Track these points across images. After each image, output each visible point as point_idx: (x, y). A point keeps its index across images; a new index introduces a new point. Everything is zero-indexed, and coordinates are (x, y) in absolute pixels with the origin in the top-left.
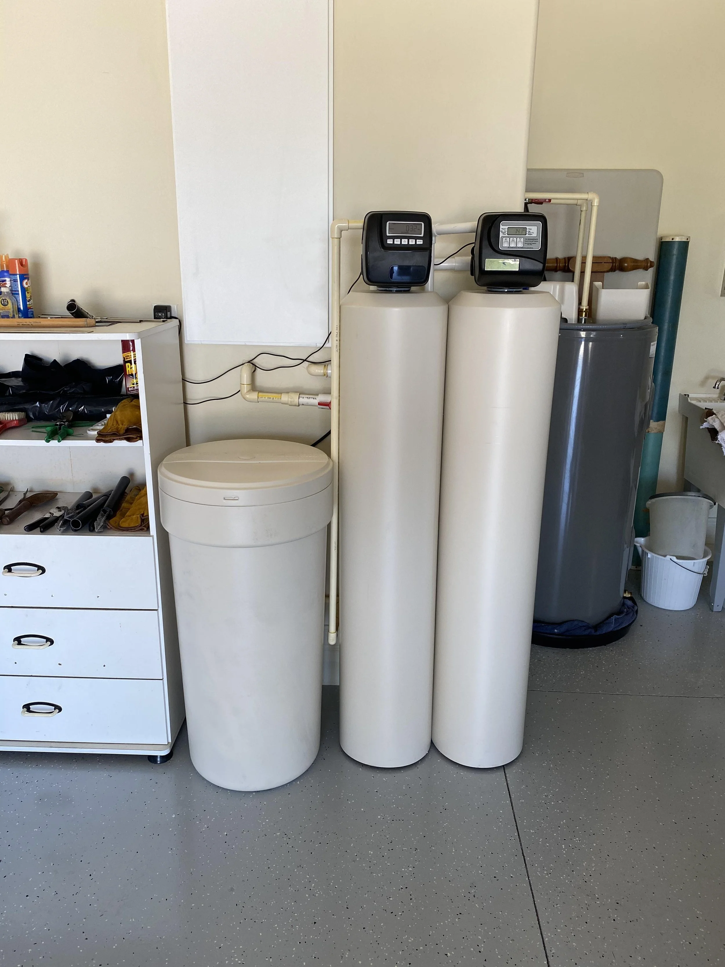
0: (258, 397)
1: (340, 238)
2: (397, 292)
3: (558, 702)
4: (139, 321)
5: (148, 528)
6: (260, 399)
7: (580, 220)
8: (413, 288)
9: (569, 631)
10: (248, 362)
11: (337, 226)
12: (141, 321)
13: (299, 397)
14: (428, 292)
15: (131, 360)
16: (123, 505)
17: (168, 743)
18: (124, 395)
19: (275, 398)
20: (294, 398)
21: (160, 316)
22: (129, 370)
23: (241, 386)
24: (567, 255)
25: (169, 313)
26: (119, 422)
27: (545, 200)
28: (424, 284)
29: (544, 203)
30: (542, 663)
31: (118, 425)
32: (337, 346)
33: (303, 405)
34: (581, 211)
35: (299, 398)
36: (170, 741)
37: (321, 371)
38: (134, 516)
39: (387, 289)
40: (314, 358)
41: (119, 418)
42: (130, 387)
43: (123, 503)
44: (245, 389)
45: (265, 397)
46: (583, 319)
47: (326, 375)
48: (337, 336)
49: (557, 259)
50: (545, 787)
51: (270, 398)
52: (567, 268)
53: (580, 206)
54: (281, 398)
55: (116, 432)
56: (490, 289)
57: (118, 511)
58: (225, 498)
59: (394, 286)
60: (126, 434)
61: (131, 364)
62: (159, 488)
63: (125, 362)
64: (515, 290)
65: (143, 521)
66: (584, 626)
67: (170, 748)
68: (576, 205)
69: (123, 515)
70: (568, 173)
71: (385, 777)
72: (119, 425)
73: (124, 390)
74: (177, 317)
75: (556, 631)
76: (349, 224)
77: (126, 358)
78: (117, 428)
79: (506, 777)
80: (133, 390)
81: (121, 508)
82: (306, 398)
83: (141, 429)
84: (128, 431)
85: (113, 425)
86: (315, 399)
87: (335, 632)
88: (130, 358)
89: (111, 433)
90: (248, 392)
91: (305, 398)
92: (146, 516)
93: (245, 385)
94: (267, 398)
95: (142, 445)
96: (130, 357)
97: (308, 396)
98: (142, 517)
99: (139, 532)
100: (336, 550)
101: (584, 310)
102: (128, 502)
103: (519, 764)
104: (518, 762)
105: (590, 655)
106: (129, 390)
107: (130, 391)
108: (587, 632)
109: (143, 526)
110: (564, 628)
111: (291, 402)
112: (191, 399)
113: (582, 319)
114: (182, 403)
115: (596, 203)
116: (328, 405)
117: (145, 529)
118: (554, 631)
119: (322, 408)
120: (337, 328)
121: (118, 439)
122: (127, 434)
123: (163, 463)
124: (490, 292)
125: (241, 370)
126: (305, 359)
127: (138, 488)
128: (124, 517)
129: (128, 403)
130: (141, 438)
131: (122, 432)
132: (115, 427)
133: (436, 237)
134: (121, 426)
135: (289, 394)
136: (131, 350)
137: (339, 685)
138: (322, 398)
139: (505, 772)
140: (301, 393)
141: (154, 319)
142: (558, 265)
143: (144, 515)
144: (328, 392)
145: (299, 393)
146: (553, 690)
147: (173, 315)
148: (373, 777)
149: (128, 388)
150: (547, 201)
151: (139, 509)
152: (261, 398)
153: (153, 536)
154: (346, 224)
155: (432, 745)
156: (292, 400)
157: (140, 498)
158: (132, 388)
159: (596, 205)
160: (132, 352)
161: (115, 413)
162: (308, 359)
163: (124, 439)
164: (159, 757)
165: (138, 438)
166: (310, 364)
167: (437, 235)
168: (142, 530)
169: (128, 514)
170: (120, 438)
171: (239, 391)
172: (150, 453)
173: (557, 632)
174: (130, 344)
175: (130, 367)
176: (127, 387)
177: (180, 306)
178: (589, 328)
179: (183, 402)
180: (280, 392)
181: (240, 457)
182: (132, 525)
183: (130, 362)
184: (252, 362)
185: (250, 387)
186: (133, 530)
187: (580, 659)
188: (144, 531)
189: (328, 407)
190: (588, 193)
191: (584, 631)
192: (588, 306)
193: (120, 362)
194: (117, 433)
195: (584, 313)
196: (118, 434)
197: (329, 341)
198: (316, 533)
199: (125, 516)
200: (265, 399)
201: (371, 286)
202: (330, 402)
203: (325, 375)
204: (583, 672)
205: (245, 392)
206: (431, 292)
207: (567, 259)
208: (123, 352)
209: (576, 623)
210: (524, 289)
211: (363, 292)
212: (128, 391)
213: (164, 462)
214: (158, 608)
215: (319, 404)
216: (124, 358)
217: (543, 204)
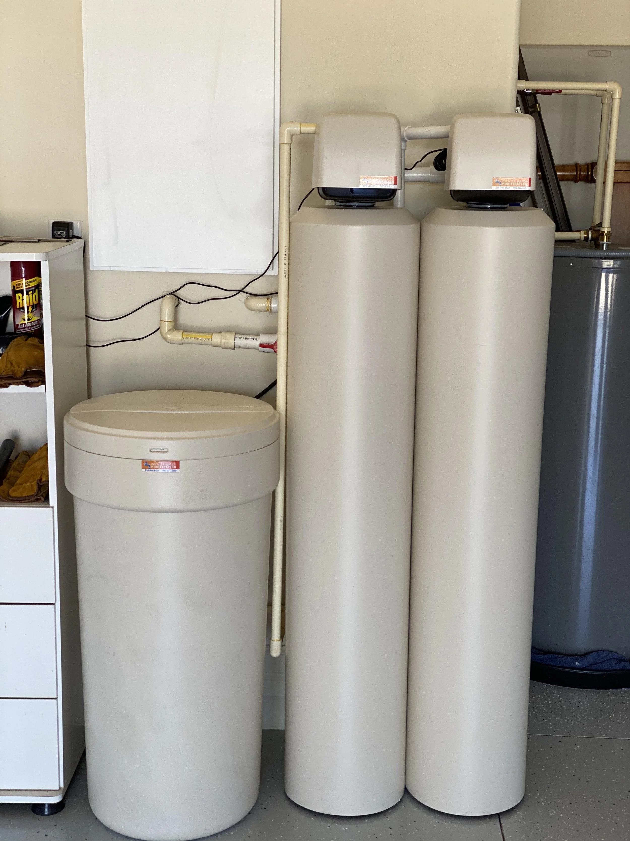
0: (183, 337)
1: (290, 144)
2: (358, 207)
3: (575, 749)
4: (37, 241)
5: (47, 498)
6: (185, 340)
7: (602, 115)
8: (378, 204)
9: (595, 664)
10: (169, 294)
11: (288, 130)
12: (39, 241)
13: (235, 337)
14: (397, 208)
15: (23, 290)
16: (9, 473)
17: (60, 788)
18: (11, 334)
19: (204, 339)
20: (230, 340)
21: (60, 234)
22: (19, 303)
23: (160, 324)
24: (589, 160)
25: (71, 232)
26: (14, 364)
27: (554, 90)
28: (391, 198)
29: (553, 93)
30: (558, 705)
31: (12, 367)
32: (285, 270)
33: (240, 347)
34: (603, 104)
35: (235, 339)
36: (62, 785)
37: (263, 305)
38: (28, 484)
39: (347, 204)
40: (254, 288)
41: (13, 358)
42: (21, 324)
43: (8, 471)
44: (166, 327)
45: (191, 337)
46: (605, 244)
47: (269, 310)
48: (285, 259)
49: (577, 165)
50: (551, 837)
51: (198, 339)
52: (590, 178)
53: (600, 98)
54: (212, 339)
55: (12, 374)
56: (469, 205)
57: (5, 480)
58: (152, 450)
59: (355, 201)
60: (24, 377)
61: (23, 295)
62: (65, 442)
63: (15, 292)
64: (499, 206)
65: (40, 487)
66: (615, 659)
67: (63, 795)
68: (596, 96)
69: (12, 484)
70: (589, 51)
71: (345, 828)
72: (14, 367)
73: (10, 328)
74: (80, 236)
75: (577, 663)
76: (301, 129)
77: (16, 287)
78: (13, 371)
79: (501, 827)
80: (25, 328)
81: (8, 477)
82: (244, 339)
83: (43, 371)
84: (26, 374)
85: (6, 367)
86: (256, 339)
87: (279, 640)
88: (21, 287)
89: (7, 376)
90: (169, 331)
91: (242, 338)
92: (45, 481)
93: (167, 322)
94: (193, 338)
95: (45, 392)
96: (22, 285)
97: (247, 337)
98: (39, 483)
99: (32, 503)
100: (282, 530)
101: (606, 232)
102: (16, 470)
103: (520, 814)
104: (518, 811)
105: (624, 698)
106: (19, 327)
107: (20, 329)
108: (620, 666)
109: (40, 495)
110: (587, 661)
111: (225, 343)
112: (94, 341)
113: (603, 244)
114: (84, 346)
115: (617, 95)
116: (273, 347)
117: (43, 499)
118: (575, 663)
119: (264, 352)
120: (286, 249)
121: (15, 384)
122: (26, 377)
123: (70, 413)
124: (471, 209)
125: (161, 305)
126: (240, 290)
127: (27, 453)
128: (13, 486)
129: (23, 341)
130: (43, 383)
131: (19, 375)
132: (9, 369)
133: (407, 142)
134: (16, 368)
135: (223, 334)
136: (23, 277)
137: (283, 728)
138: (264, 339)
139: (501, 824)
140: (237, 332)
141: (53, 238)
142: (578, 173)
143: (42, 481)
144: (273, 331)
145: (234, 333)
146: (570, 735)
147: (75, 234)
148: (329, 827)
149: (18, 325)
150: (557, 91)
151: (34, 476)
152: (186, 338)
153: (53, 507)
154: (298, 128)
155: (406, 792)
156: (226, 341)
157: (33, 462)
158: (23, 325)
159: (617, 97)
160: (24, 279)
161: (8, 353)
162: (247, 289)
163: (22, 383)
164: (47, 806)
165: (40, 382)
166: (249, 297)
167: (407, 140)
168: (37, 500)
169: (19, 481)
170: (17, 382)
171: (159, 329)
172: (53, 401)
173: (578, 666)
174: (22, 270)
175: (21, 298)
176: (16, 324)
177: (85, 223)
178: (610, 255)
179: (85, 344)
180: (211, 332)
181: (164, 407)
182: (25, 494)
183: (21, 291)
184: (175, 294)
185: (172, 324)
186: (27, 500)
187: (609, 701)
188: (40, 501)
189: (272, 350)
190: (607, 82)
191: (615, 664)
192: (610, 227)
193: (8, 291)
194: (13, 376)
195: (605, 237)
196: (15, 377)
197: (274, 267)
198: (260, 498)
199: (15, 485)
200: (191, 340)
201: (327, 201)
202: (276, 343)
203: (267, 310)
204: (612, 715)
205: (167, 330)
206: (401, 208)
207: (590, 166)
208: (13, 280)
209: (605, 653)
210: (510, 205)
211: (319, 208)
212: (18, 329)
213: (72, 411)
214: (56, 601)
215: (261, 346)
216: (14, 287)
217: (552, 95)
